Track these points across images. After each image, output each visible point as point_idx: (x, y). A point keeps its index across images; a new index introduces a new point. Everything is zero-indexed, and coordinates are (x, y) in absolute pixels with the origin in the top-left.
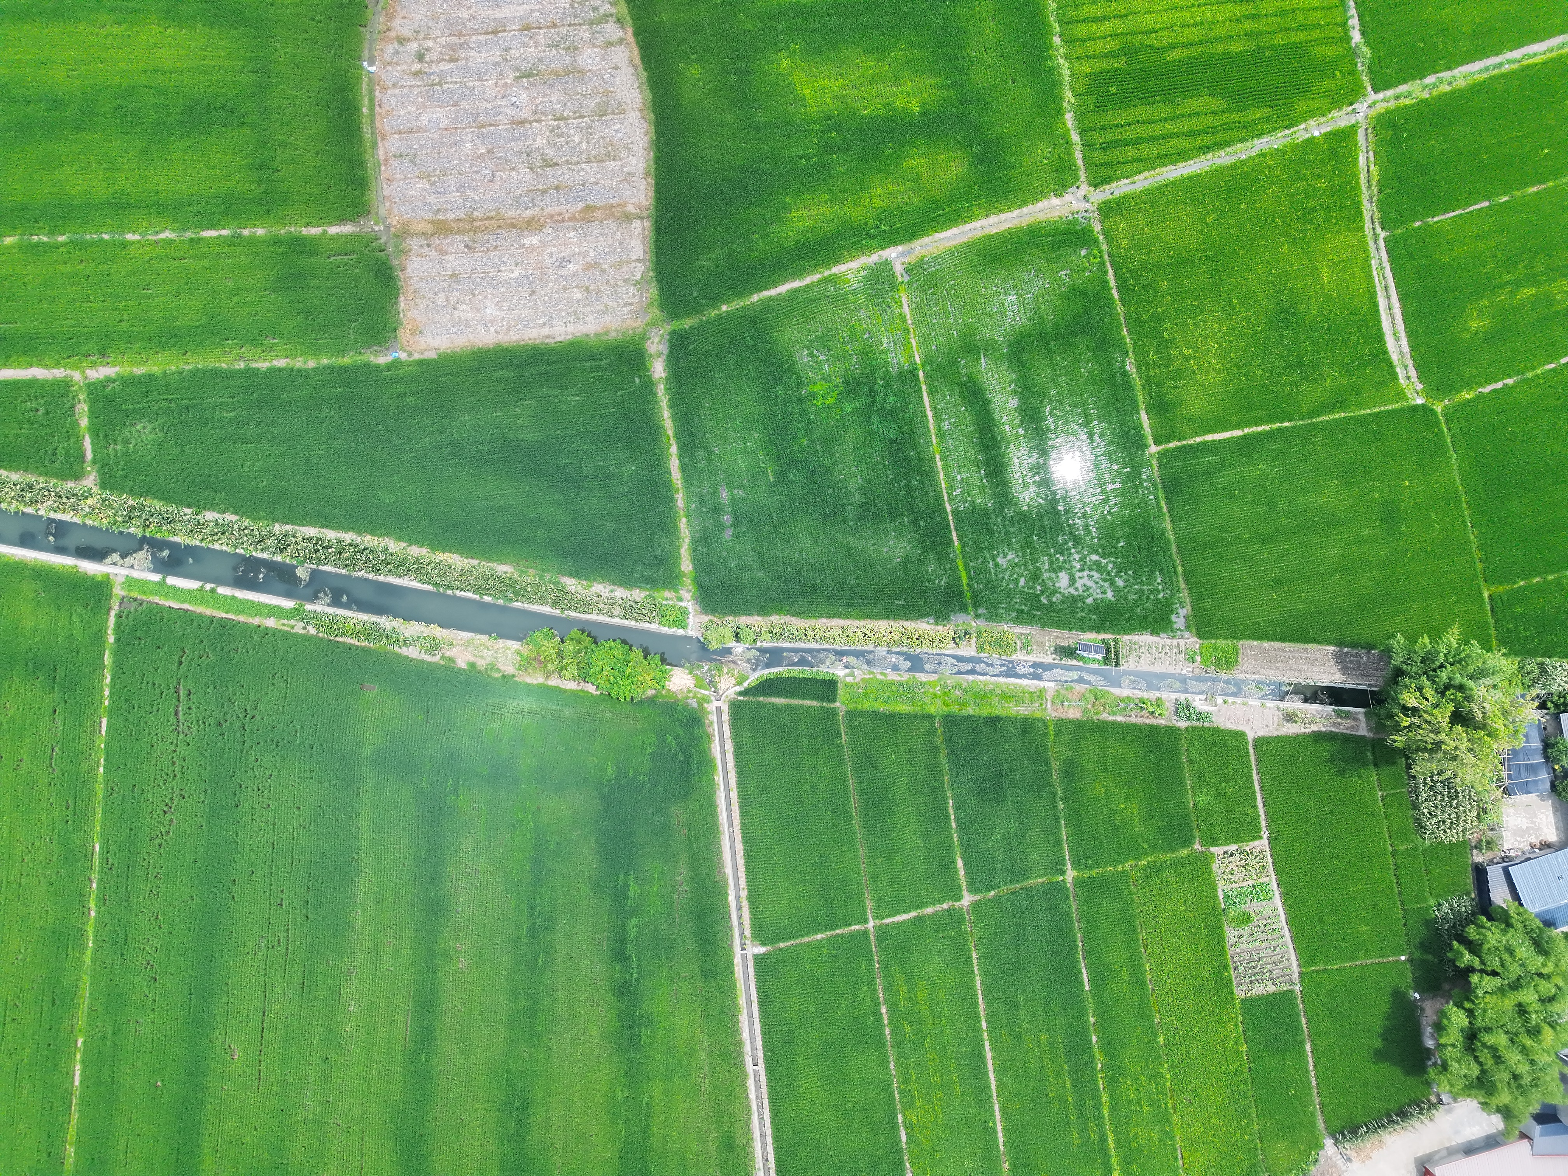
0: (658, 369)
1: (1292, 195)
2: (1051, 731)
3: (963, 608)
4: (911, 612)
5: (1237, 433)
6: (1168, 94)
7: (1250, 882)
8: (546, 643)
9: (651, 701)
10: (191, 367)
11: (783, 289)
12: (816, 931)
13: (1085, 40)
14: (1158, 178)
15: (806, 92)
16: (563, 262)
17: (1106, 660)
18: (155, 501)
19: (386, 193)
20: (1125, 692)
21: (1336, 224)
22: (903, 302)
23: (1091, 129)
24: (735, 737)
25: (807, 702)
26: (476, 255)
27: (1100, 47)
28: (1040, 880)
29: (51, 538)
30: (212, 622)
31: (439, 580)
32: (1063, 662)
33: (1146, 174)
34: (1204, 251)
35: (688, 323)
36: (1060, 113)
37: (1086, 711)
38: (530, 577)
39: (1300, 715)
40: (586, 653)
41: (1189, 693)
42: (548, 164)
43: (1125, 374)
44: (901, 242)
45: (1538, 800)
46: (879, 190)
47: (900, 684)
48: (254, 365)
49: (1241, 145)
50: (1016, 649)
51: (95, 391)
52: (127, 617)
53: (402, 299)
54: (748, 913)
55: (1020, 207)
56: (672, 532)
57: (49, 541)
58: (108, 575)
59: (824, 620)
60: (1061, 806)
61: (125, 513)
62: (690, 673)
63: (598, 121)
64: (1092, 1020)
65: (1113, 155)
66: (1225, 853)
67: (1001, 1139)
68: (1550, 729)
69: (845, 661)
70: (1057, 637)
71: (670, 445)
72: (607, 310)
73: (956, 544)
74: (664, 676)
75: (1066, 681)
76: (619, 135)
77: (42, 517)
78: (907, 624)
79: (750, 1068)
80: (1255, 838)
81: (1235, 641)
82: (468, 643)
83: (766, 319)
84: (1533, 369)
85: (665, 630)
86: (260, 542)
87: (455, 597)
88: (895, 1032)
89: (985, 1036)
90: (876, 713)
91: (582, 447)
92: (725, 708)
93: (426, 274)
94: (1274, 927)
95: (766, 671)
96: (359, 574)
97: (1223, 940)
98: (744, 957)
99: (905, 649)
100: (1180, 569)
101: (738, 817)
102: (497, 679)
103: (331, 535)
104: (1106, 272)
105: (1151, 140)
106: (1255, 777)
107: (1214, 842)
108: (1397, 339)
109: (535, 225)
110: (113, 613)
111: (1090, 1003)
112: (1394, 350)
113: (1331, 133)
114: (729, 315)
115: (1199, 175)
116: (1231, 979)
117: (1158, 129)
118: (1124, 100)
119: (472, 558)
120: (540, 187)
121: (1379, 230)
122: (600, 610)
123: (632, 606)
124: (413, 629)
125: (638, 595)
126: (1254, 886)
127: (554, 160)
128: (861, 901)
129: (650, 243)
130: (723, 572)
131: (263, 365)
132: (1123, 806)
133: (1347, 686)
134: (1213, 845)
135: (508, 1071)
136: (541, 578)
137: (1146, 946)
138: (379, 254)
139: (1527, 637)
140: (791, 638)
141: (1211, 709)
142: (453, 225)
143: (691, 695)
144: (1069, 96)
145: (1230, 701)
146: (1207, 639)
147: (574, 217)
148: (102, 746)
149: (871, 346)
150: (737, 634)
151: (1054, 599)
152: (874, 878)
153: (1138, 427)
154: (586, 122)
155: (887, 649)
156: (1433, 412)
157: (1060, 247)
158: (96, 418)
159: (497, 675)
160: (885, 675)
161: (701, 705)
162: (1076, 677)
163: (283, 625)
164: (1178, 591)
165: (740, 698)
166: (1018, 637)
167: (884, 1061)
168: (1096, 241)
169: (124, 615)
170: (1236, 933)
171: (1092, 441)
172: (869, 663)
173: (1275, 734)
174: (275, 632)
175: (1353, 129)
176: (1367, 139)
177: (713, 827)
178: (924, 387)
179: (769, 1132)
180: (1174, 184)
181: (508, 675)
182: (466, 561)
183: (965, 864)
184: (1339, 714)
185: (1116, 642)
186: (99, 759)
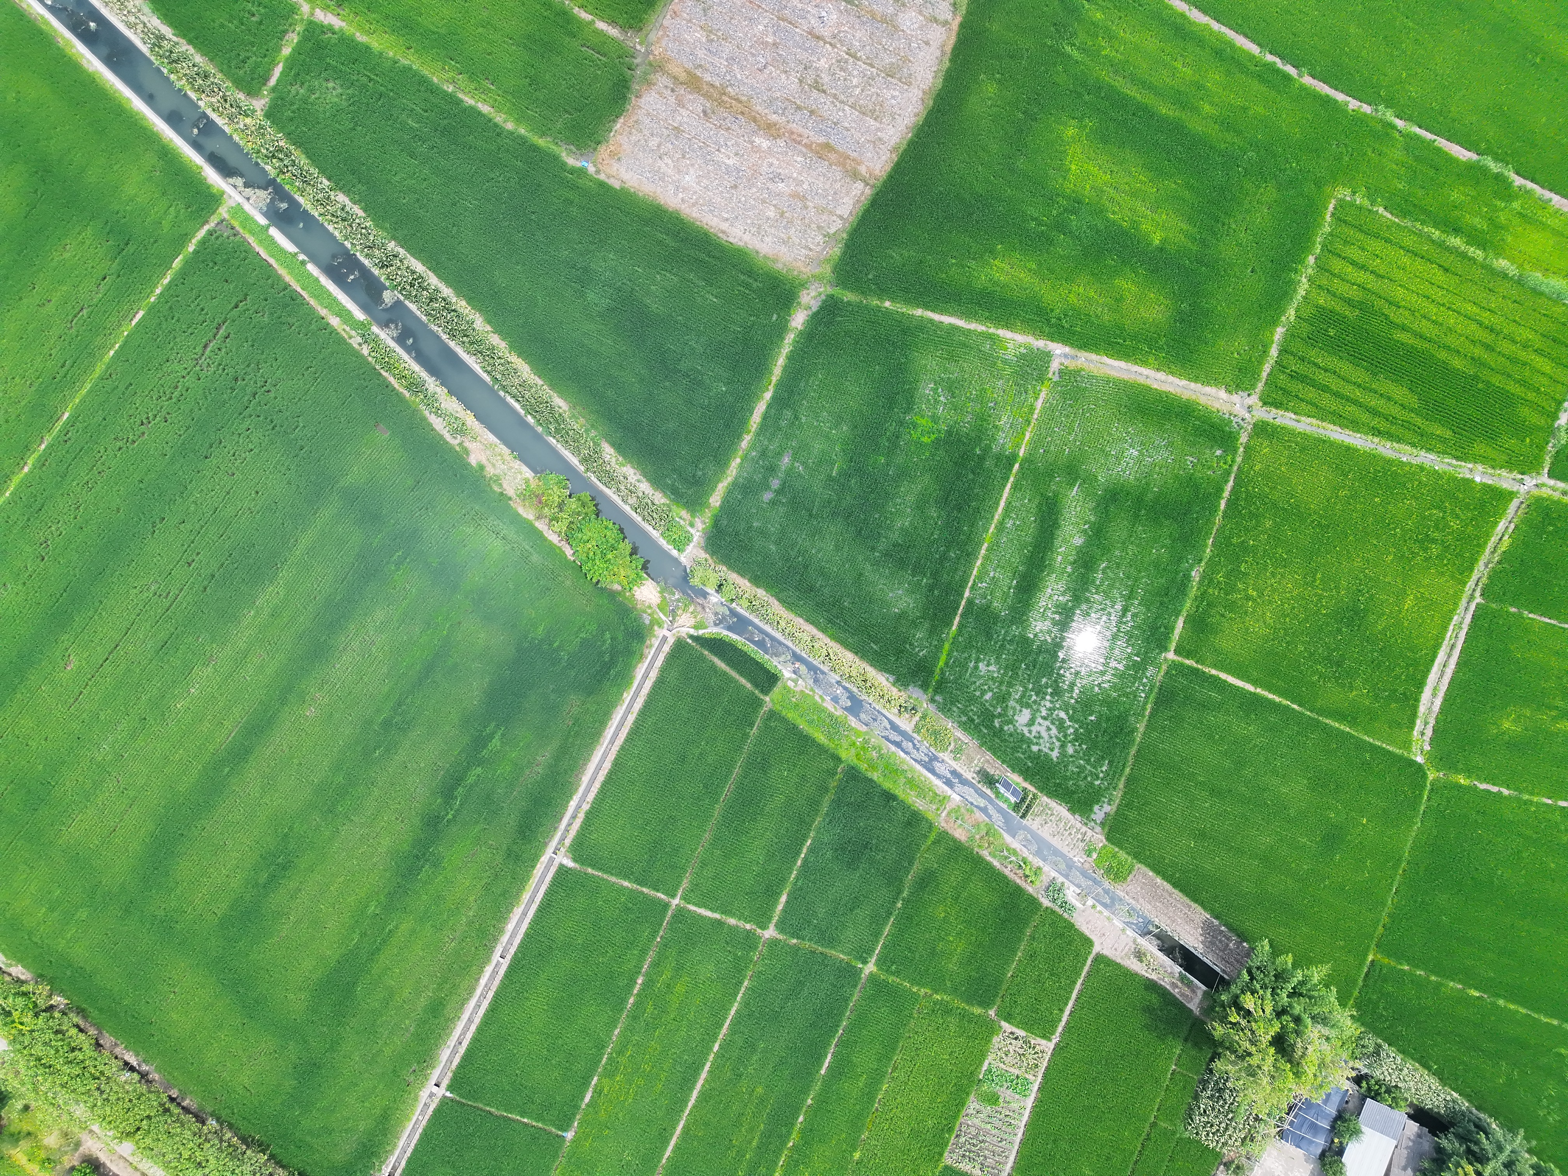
0: (798, 320)
1: (1424, 518)
2: (932, 837)
3: (924, 686)
4: (879, 661)
5: (1250, 687)
6: (1375, 366)
7: (1017, 1072)
8: (555, 488)
9: (612, 595)
10: (407, 62)
11: (947, 320)
12: (626, 877)
13: (1334, 275)
14: (1321, 431)
15: (1073, 167)
16: (776, 178)
17: (1016, 807)
18: (303, 156)
19: (666, 23)
20: (1015, 844)
21: (1445, 565)
22: (1041, 396)
23: (1292, 354)
24: (663, 670)
25: (743, 681)
26: (708, 124)
27: (1342, 289)
28: (841, 956)
29: (196, 131)
30: (285, 289)
31: (499, 377)
32: (979, 786)
33: (1314, 421)
34: (1321, 517)
35: (849, 296)
36: (1274, 322)
37: (972, 838)
38: (578, 425)
39: (1149, 958)
40: (583, 519)
41: (1067, 879)
42: (817, 86)
43: (1187, 577)
44: (1072, 345)
45: (1303, 1158)
46: (1081, 290)
47: (831, 715)
48: (461, 96)
49: (1408, 448)
50: (947, 749)
51: (313, 31)
52: (217, 238)
53: (621, 120)
54: (579, 825)
55: (1189, 380)
56: (722, 463)
57: (192, 132)
58: (223, 193)
59: (801, 621)
60: (899, 905)
61: (271, 149)
62: (660, 592)
63: (883, 77)
64: (809, 1102)
65: (1296, 387)
66: (1012, 1033)
67: (668, 1152)
68: (1351, 1105)
69: (797, 666)
70: (988, 761)
71: (768, 389)
72: (788, 242)
73: (954, 628)
74: (637, 581)
75: (972, 804)
76: (893, 101)
77: (200, 107)
78: (869, 669)
79: (496, 957)
80: (1044, 1037)
81: (1135, 861)
82: (489, 446)
83: (917, 336)
84: (1532, 794)
85: (663, 542)
86: (370, 247)
87: (503, 401)
88: (637, 1004)
89: (711, 1057)
90: (795, 727)
91: (692, 343)
92: (671, 641)
93: (655, 113)
94: (1013, 1122)
95: (725, 632)
96: (436, 328)
97: (963, 1106)
98: (551, 860)
99: (855, 690)
100: (1127, 770)
101: (622, 740)
102: (494, 492)
103: (433, 280)
104: (1227, 481)
105: (1337, 395)
106: (1078, 986)
107: (1008, 1018)
108: (1434, 695)
109: (773, 132)
110: (206, 227)
111: (817, 1087)
112: (1425, 702)
113: (1489, 486)
114: (887, 313)
115: (1357, 450)
116: (948, 1142)
117: (1348, 390)
118: (1336, 347)
119: (539, 377)
120: (798, 103)
121: (1478, 594)
122: (618, 490)
123: (647, 504)
124: (451, 404)
125: (659, 498)
126: (1018, 1077)
127: (825, 87)
128: (680, 878)
129: (860, 209)
130: (743, 525)
131: (469, 101)
132: (951, 939)
133: (1205, 959)
134: (1006, 1020)
135: (291, 828)
136: (586, 431)
137: (895, 1068)
138: (626, 70)
139: (1383, 1015)
140: (765, 619)
141: (1078, 905)
142: (704, 86)
143: (649, 611)
144: (1291, 313)
145: (1098, 909)
146: (1112, 844)
147: (811, 145)
148: (126, 333)
149: (990, 416)
150: (721, 585)
151: (1006, 728)
152: (704, 864)
153: (1170, 629)
154: (872, 73)
155: (839, 679)
156: (1424, 776)
157: (1201, 435)
158: (299, 54)
159: (496, 488)
160: (823, 700)
161: (652, 624)
162: (982, 805)
163: (344, 330)
164: (1114, 788)
165: (688, 640)
166: (955, 740)
167: (613, 1023)
168: (1235, 450)
169: (215, 235)
170: (978, 1107)
171: (1124, 615)
172: (816, 681)
173: (1119, 961)
174: (333, 332)
175: (1511, 495)
176: (1517, 511)
177: (596, 735)
178: (1012, 479)
179: (477, 1020)
180: (1332, 444)
181: (506, 495)
182: (532, 376)
183: (787, 902)
184: (1182, 978)
185: (1035, 797)
186: (116, 343)
